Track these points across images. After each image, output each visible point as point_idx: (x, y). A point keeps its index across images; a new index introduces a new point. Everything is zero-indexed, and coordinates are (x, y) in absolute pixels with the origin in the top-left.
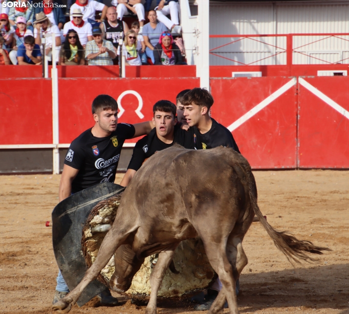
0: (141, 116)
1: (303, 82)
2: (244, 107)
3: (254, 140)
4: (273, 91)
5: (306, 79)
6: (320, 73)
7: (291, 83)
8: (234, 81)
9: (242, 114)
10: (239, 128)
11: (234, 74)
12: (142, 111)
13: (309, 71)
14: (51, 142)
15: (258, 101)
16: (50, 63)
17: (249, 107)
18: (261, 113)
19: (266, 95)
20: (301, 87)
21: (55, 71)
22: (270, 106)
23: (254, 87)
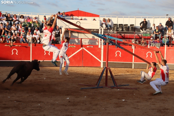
0: (50, 55)
1: (84, 48)
2: (71, 53)
3: (74, 60)
4: (78, 50)
5: (85, 48)
6: (87, 47)
7: (82, 49)
8: (69, 48)
9: (71, 55)
10: (70, 58)
11: (69, 46)
12: (50, 54)
13: (85, 46)
14: (30, 60)
15: (75, 52)
16: (30, 43)
17: (73, 53)
18: (75, 55)
19: (76, 51)
20: (84, 49)
21: (31, 45)
22: (77, 53)
23: (74, 49)
